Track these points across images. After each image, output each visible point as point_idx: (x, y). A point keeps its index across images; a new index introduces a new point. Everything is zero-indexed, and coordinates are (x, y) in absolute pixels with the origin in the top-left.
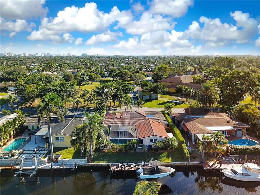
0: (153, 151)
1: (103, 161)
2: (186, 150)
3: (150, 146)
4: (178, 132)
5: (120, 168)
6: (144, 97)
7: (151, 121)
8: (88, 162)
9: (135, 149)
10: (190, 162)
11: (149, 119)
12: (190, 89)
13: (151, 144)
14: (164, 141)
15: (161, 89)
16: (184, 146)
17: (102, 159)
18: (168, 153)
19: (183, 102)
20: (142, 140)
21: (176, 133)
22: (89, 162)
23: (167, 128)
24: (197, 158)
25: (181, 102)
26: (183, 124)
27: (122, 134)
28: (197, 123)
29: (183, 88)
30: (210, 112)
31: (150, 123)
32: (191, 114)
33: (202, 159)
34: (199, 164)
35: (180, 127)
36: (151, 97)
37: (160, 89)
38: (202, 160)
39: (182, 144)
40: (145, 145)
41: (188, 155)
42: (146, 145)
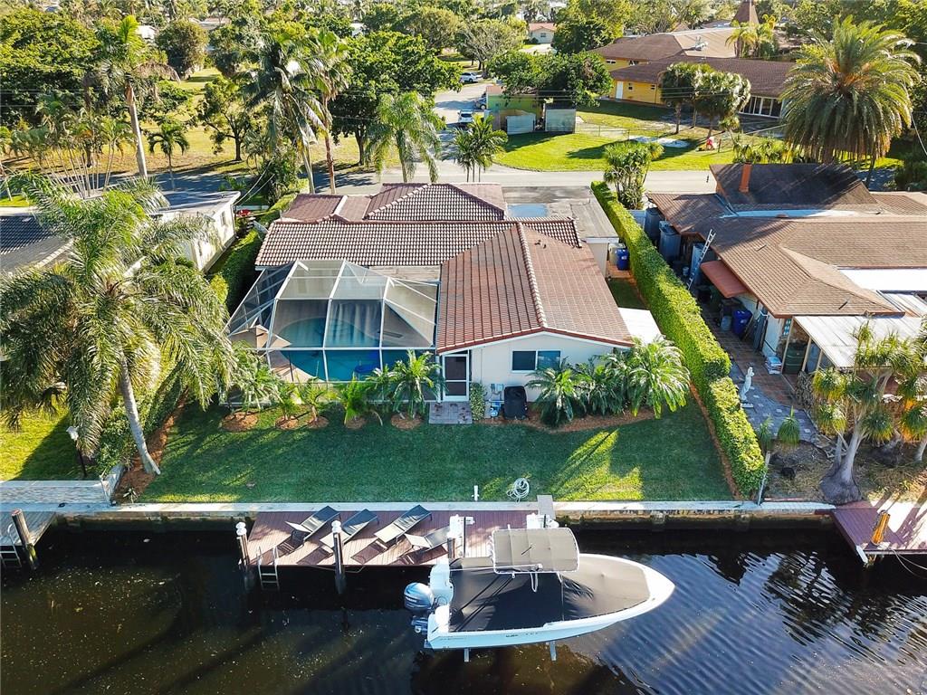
0: (535, 423)
1: (215, 489)
2: (741, 428)
3: (515, 393)
4: (682, 300)
5: (307, 549)
6: (511, 120)
7: (528, 236)
8: (119, 496)
9: (427, 410)
10: (763, 501)
11: (518, 227)
12: (731, 79)
13: (523, 377)
14: (599, 367)
15: (591, 83)
16: (724, 391)
17: (212, 478)
18: (620, 440)
19: (692, 144)
20: (467, 356)
21: (671, 311)
22: (127, 500)
23: (618, 274)
24: (805, 468)
25: (684, 145)
26: (712, 256)
27: (347, 321)
28: (790, 247)
29: (699, 75)
30: (856, 190)
31: (523, 249)
32: (751, 198)
33: (843, 484)
34: (817, 512)
35: (686, 269)
36: (542, 121)
37: (585, 84)
38: (837, 490)
39: (713, 379)
40: (486, 383)
41: (754, 459)
42: (493, 387)
